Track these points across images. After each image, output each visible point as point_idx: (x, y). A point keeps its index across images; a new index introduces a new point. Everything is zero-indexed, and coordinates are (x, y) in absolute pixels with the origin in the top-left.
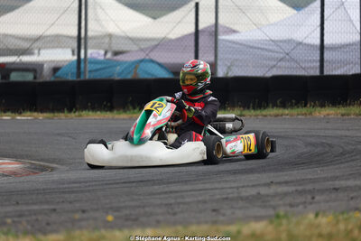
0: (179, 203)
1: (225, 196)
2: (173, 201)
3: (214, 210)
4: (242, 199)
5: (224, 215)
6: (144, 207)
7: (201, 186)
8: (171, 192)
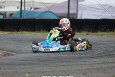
0: (69, 71)
1: (87, 68)
2: (66, 69)
3: (84, 74)
4: (94, 69)
5: (88, 76)
6: (54, 72)
7: (76, 63)
8: (64, 65)
